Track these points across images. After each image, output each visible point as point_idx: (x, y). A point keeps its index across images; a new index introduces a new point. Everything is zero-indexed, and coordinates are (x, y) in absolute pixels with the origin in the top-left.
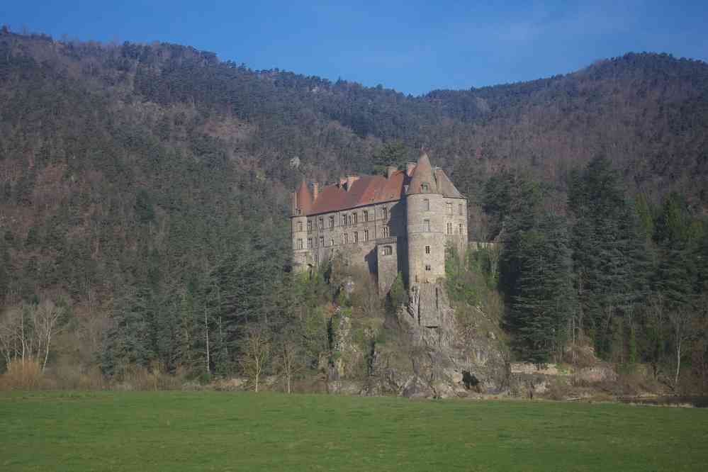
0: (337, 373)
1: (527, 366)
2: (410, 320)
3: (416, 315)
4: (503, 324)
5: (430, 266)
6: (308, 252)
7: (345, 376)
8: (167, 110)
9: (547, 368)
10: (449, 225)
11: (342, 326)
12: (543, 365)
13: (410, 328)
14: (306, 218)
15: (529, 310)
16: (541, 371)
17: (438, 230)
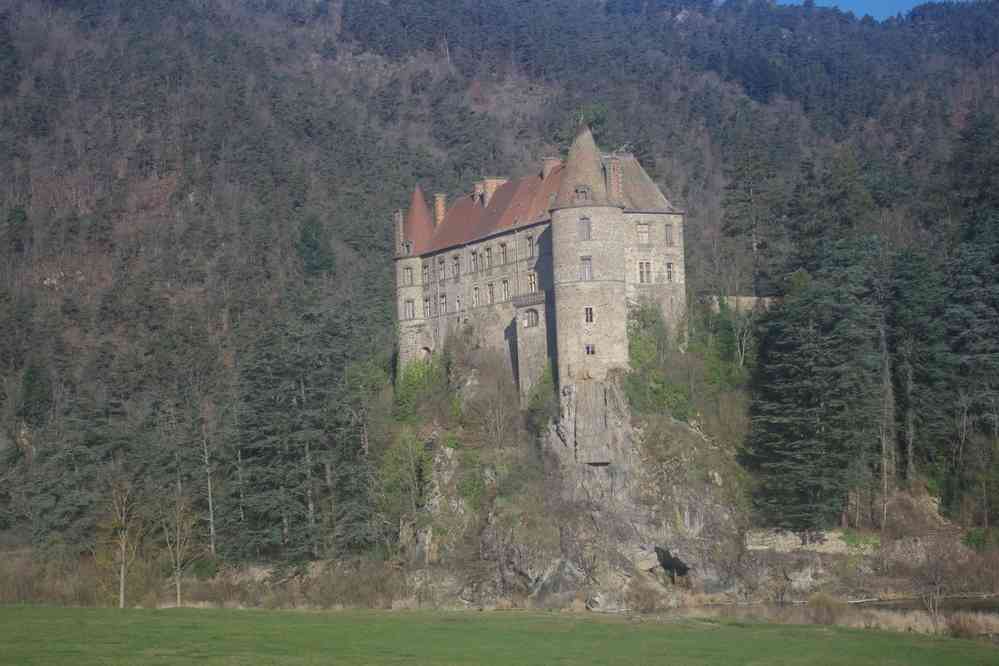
0: (423, 554)
1: (780, 536)
2: (562, 451)
3: (570, 440)
4: (748, 456)
5: (593, 347)
6: (424, 325)
7: (439, 561)
8: (400, 66)
9: (822, 540)
10: (645, 268)
11: (439, 465)
12: (814, 533)
13: (560, 465)
14: (419, 260)
15: (780, 428)
16: (809, 547)
17: (610, 277)
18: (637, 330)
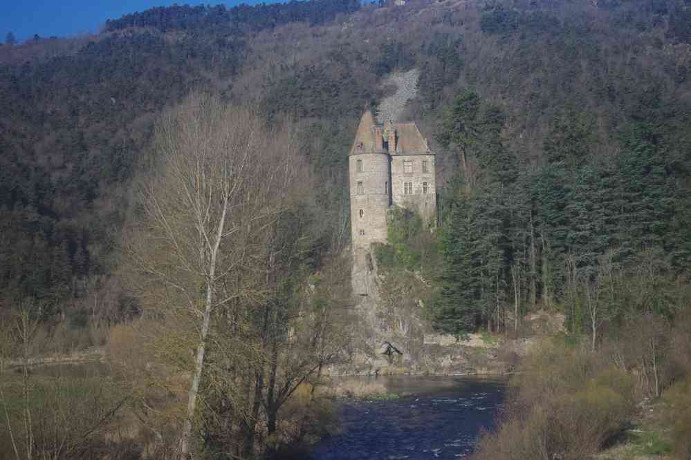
1: (443, 336)
9: (468, 339)
10: (408, 186)
12: (464, 335)
17: (373, 192)
18: (393, 221)
